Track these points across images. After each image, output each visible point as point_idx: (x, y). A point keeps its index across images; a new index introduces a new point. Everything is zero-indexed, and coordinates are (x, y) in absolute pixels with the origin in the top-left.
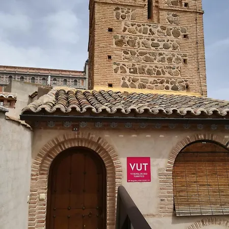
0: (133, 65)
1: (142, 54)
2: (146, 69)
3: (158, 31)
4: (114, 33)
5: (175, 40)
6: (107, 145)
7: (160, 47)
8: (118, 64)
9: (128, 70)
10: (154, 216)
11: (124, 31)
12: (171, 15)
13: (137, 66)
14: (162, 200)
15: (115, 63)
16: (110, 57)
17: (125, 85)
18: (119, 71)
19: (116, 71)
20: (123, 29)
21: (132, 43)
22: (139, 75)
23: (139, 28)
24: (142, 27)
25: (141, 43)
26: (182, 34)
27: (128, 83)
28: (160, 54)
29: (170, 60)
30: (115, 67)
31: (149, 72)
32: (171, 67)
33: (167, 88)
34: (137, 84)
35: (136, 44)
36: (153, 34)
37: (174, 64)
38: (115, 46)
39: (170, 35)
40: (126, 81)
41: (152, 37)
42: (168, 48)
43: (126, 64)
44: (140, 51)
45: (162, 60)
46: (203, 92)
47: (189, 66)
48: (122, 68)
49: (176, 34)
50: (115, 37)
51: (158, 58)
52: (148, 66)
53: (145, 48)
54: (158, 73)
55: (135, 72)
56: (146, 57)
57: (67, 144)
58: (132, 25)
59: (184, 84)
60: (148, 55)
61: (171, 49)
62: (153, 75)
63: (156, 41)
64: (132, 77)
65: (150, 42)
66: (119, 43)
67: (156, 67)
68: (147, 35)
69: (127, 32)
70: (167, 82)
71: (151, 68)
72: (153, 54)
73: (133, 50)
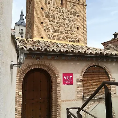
0: (54, 28)
1: (58, 23)
2: (60, 31)
3: (66, 12)
4: (44, 11)
5: (74, 17)
7: (67, 20)
8: (46, 27)
9: (51, 31)
10: (74, 100)
11: (50, 10)
12: (72, 5)
13: (55, 29)
14: (78, 93)
15: (45, 26)
16: (42, 23)
17: (49, 38)
18: (47, 31)
19: (45, 30)
20: (49, 9)
21: (53, 16)
22: (56, 33)
23: (57, 9)
25: (57, 17)
26: (77, 15)
27: (51, 37)
28: (67, 24)
29: (71, 27)
30: (45, 28)
31: (61, 33)
32: (71, 31)
33: (70, 41)
34: (55, 38)
35: (55, 18)
36: (63, 13)
37: (73, 29)
38: (44, 17)
39: (71, 15)
40: (50, 36)
41: (63, 15)
42: (70, 21)
43: (50, 27)
44: (57, 21)
46: (86, 44)
47: (80, 31)
48: (48, 29)
49: (74, 15)
50: (45, 13)
51: (66, 26)
52: (61, 29)
53: (59, 20)
54: (66, 33)
55: (55, 32)
56: (60, 25)
58: (54, 7)
59: (77, 39)
60: (61, 24)
61: (72, 22)
62: (63, 34)
63: (65, 17)
64: (53, 34)
65: (62, 17)
66: (47, 16)
67: (65, 30)
68: (61, 13)
69: (51, 11)
70: (70, 38)
71: (62, 30)
72: (64, 24)
73: (54, 20)
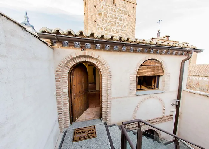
0: (106, 27)
1: (110, 22)
2: (112, 29)
3: (117, 11)
4: (97, 9)
5: (124, 16)
6: (103, 60)
7: (118, 19)
8: (99, 26)
9: (104, 29)
10: (126, 97)
11: (102, 8)
12: (123, 3)
13: (108, 28)
14: (131, 89)
15: (98, 25)
16: (95, 21)
18: (100, 29)
21: (106, 15)
22: (108, 32)
23: (109, 8)
24: (111, 7)
25: (110, 16)
26: (127, 14)
28: (118, 23)
29: (122, 26)
30: (98, 27)
31: (113, 31)
32: (121, 30)
35: (108, 16)
36: (115, 12)
37: (123, 28)
38: (97, 16)
39: (122, 14)
42: (121, 20)
43: (103, 26)
44: (109, 20)
45: (118, 26)
47: (129, 30)
48: (101, 28)
49: (125, 14)
50: (98, 11)
51: (117, 24)
53: (111, 19)
54: (117, 32)
55: (107, 30)
57: (78, 59)
58: (106, 6)
60: (113, 23)
61: (122, 21)
62: (114, 33)
63: (116, 16)
64: (106, 33)
65: (114, 16)
66: (100, 14)
67: (116, 29)
68: (113, 12)
69: (103, 9)
71: (114, 29)
72: (115, 22)
73: (106, 19)
